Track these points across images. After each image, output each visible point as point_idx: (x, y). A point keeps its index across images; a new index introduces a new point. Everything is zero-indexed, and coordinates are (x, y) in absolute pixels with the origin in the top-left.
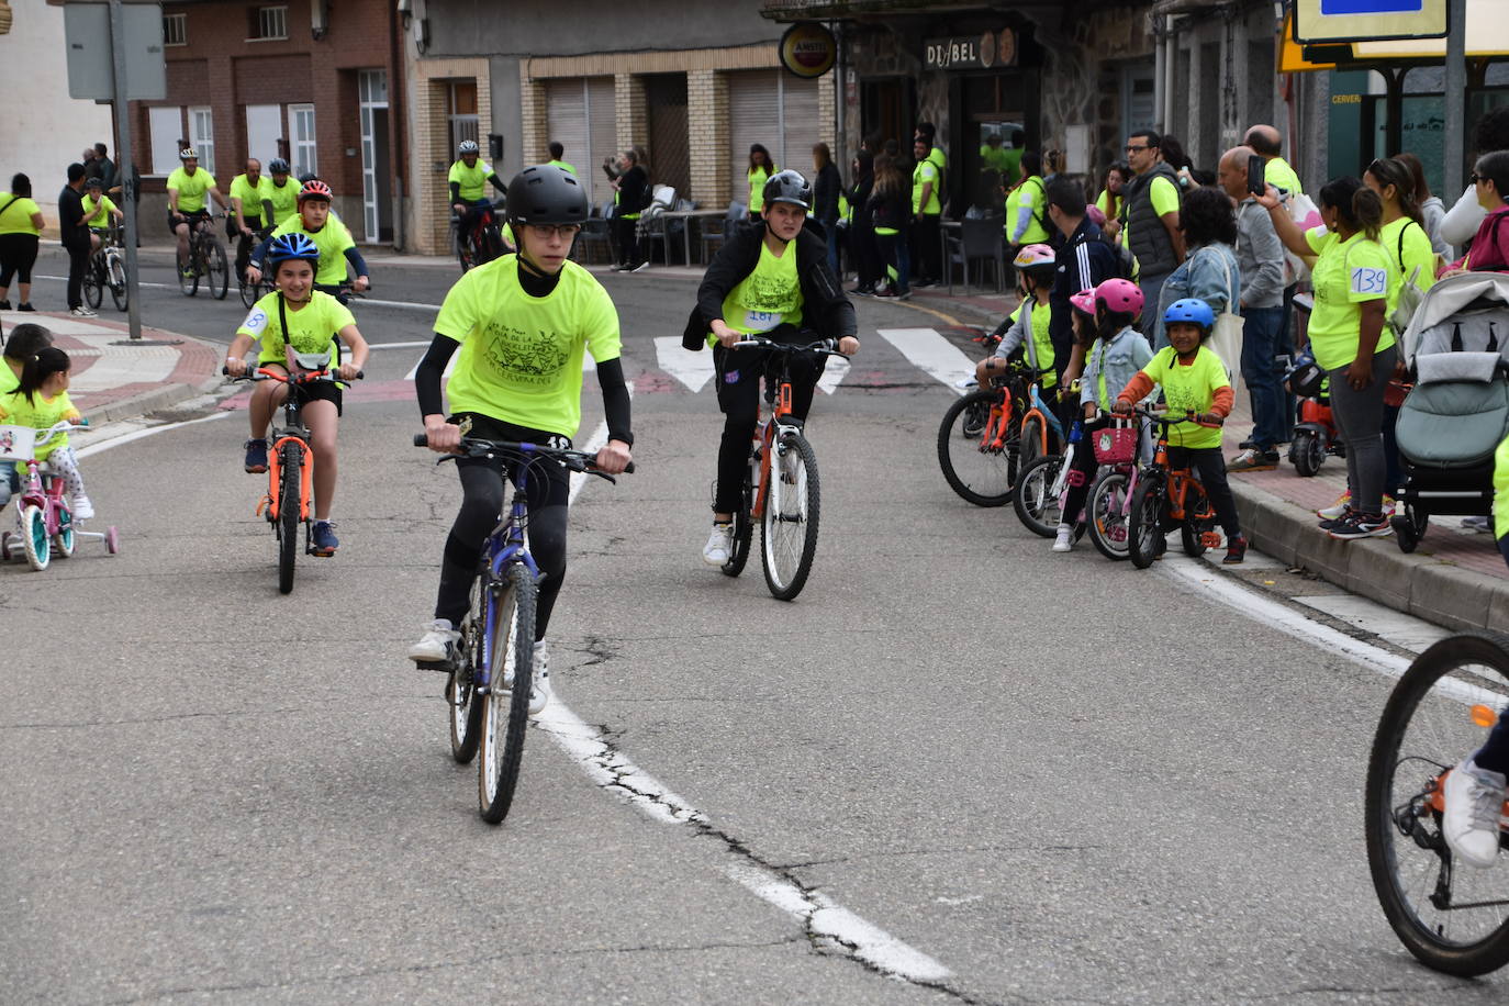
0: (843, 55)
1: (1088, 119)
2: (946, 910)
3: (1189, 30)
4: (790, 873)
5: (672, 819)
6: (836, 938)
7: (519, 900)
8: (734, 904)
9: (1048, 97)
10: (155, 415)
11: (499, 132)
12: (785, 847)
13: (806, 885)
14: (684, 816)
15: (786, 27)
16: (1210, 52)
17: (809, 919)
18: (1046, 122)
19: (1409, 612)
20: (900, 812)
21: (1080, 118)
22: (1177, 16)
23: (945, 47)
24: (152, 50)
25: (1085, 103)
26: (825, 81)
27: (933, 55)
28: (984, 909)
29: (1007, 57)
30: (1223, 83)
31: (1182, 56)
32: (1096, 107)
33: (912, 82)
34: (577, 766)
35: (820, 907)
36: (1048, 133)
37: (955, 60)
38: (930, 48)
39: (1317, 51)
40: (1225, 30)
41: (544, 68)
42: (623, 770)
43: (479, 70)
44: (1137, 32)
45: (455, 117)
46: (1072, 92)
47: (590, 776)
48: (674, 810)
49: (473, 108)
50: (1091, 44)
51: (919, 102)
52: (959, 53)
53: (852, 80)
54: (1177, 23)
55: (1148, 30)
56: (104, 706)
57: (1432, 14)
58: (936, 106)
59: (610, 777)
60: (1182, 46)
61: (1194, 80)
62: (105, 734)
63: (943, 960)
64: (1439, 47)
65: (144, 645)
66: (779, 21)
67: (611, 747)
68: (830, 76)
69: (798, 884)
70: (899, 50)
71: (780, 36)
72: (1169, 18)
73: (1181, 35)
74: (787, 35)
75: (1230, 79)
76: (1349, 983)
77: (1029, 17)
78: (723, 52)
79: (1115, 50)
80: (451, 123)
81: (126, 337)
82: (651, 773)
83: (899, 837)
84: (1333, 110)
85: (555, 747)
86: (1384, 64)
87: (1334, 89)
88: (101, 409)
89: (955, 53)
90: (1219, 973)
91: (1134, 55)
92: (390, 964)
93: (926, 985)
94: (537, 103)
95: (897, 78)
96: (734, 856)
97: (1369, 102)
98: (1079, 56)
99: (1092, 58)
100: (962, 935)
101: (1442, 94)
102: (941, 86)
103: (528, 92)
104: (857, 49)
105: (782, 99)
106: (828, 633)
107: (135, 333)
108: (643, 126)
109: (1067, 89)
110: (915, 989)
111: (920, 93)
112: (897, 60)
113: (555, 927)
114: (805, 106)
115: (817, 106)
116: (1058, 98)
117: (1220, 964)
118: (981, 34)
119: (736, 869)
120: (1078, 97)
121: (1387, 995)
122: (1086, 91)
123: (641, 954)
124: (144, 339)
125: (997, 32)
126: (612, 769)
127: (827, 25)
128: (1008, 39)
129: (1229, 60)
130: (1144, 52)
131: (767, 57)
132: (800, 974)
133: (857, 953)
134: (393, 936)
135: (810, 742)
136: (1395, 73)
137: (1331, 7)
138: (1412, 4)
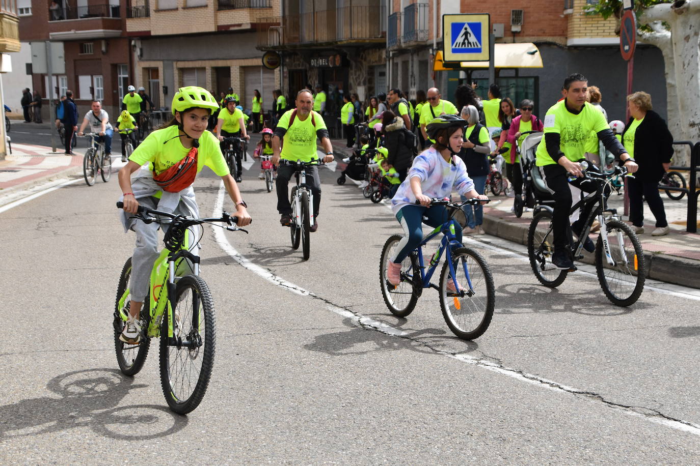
0: (283, 62)
1: (364, 84)
3: (397, 56)
4: (348, 308)
5: (303, 294)
6: (370, 326)
7: (269, 316)
8: (335, 317)
9: (351, 77)
10: (71, 176)
11: (166, 85)
12: (342, 301)
13: (354, 312)
14: (307, 293)
15: (264, 53)
16: (405, 64)
17: (359, 321)
18: (351, 84)
20: (372, 292)
21: (362, 84)
22: (394, 52)
23: (317, 60)
24: (60, 57)
25: (363, 79)
26: (277, 70)
27: (313, 62)
29: (338, 64)
30: (410, 74)
31: (395, 65)
32: (367, 80)
33: (306, 71)
34: (266, 280)
35: (361, 317)
36: (351, 89)
37: (321, 64)
38: (312, 60)
39: (448, 64)
40: (411, 57)
41: (181, 65)
42: (281, 281)
43: (159, 65)
44: (380, 57)
45: (151, 80)
46: (359, 75)
47: (272, 283)
48: (303, 292)
49: (157, 77)
50: (365, 60)
51: (308, 77)
52: (322, 62)
53: (286, 70)
54: (393, 54)
55: (384, 56)
56: (108, 263)
57: (485, 54)
58: (314, 78)
59: (278, 283)
60: (395, 61)
61: (400, 72)
62: (113, 271)
64: (487, 64)
65: (110, 246)
66: (262, 51)
67: (274, 274)
68: (278, 69)
69: (351, 312)
70: (302, 60)
71: (262, 55)
72: (391, 53)
73: (395, 58)
74: (264, 55)
75: (412, 72)
76: (524, 335)
77: (345, 51)
78: (242, 61)
79: (373, 62)
80: (149, 82)
81: (52, 152)
82: (290, 282)
83: (376, 299)
84: (449, 83)
85: (256, 275)
86: (467, 70)
87: (449, 76)
88: (55, 174)
89: (321, 61)
91: (379, 64)
92: (239, 333)
93: (402, 337)
94: (179, 76)
95: (301, 70)
96: (328, 304)
98: (361, 64)
99: (365, 64)
101: (488, 79)
102: (316, 72)
103: (176, 72)
104: (287, 60)
105: (262, 76)
106: (324, 242)
107: (54, 150)
108: (215, 84)
109: (357, 74)
110: (400, 339)
111: (309, 75)
112: (301, 64)
113: (284, 324)
114: (270, 78)
115: (274, 78)
116: (355, 77)
118: (330, 56)
119: (330, 307)
120: (361, 76)
121: (536, 337)
122: (364, 74)
123: (313, 330)
124: (57, 152)
125: (335, 56)
126: (277, 281)
127: (277, 52)
128: (338, 58)
129: (412, 66)
130: (382, 63)
131: (258, 62)
132: (364, 335)
133: (378, 330)
134: (236, 326)
135: (335, 273)
136: (469, 72)
137: (455, 51)
138: (479, 51)
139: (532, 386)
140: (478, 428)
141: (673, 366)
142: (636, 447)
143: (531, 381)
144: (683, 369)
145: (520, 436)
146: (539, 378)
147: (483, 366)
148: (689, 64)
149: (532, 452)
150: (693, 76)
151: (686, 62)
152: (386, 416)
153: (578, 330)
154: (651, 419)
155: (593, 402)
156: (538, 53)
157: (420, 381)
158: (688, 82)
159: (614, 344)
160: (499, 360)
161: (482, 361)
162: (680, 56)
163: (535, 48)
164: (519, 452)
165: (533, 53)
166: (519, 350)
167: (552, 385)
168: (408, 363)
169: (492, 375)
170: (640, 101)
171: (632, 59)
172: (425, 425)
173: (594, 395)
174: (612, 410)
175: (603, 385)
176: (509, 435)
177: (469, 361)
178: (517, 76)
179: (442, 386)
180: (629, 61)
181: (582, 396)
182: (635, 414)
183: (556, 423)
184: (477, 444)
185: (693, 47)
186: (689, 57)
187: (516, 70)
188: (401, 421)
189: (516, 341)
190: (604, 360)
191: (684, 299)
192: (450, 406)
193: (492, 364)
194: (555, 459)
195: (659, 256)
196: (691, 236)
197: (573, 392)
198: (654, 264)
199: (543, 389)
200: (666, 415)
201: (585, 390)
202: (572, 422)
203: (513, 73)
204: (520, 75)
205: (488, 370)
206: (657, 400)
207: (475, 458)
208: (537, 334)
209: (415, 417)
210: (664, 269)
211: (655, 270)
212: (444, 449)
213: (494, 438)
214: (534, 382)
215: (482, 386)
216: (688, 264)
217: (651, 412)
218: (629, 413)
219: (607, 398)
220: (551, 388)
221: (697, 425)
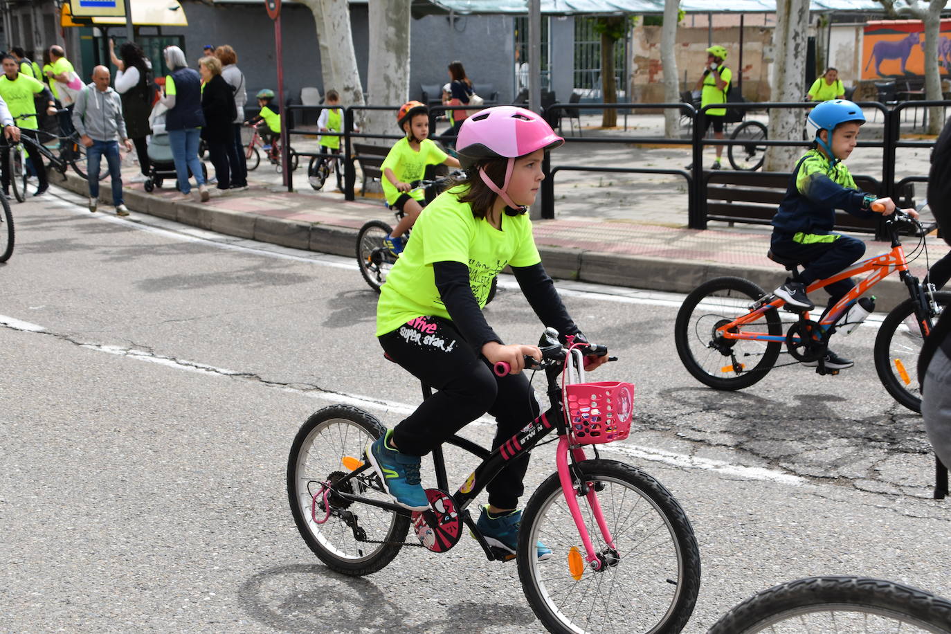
2: (35, 311)
3: (17, 9)
16: (27, 18)
19: (148, 214)
28: (48, 309)
30: (34, 29)
31: (14, 19)
39: (77, 20)
40: (32, 9)
54: (10, 6)
57: (120, 9)
60: (14, 15)
61: (21, 27)
63: (41, 325)
64: (123, 21)
72: (8, 4)
73: (13, 11)
75: (36, 28)
76: (178, 319)
84: (82, 41)
86: (101, 26)
87: (81, 34)
90: (135, 320)
93: (38, 332)
97: (95, 39)
100: (43, 317)
110: (35, 334)
117: (135, 317)
121: (191, 320)
129: (36, 21)
133: (8, 326)
136: (104, 28)
137: (83, 4)
138: (112, 4)
139: (187, 372)
140: (126, 423)
141: (331, 338)
142: (293, 423)
143: (185, 367)
144: (340, 340)
145: (173, 426)
146: (194, 364)
147: (132, 356)
148: (338, 25)
149: (185, 442)
150: (343, 38)
151: (336, 23)
152: (18, 421)
153: (236, 309)
154: (308, 394)
155: (250, 382)
156: (181, 10)
157: (60, 379)
158: (339, 45)
159: (272, 321)
160: (150, 348)
161: (131, 351)
162: (330, 16)
163: (178, 4)
164: (171, 443)
165: (175, 9)
166: (172, 336)
167: (208, 370)
168: (45, 360)
169: (142, 364)
170: (211, 65)
171: (279, 18)
172: (66, 427)
173: (251, 375)
174: (269, 389)
175: (260, 365)
176: (161, 427)
177: (117, 352)
178: (160, 35)
179: (86, 382)
180: (276, 19)
181: (239, 378)
182: (292, 390)
183: (211, 409)
184: (125, 440)
185: (341, 7)
186: (338, 18)
187: (159, 27)
188: (37, 425)
189: (169, 326)
190: (262, 338)
191: (344, 270)
192: (95, 403)
193: (143, 353)
194: (210, 445)
195: (318, 226)
196: (350, 205)
197: (231, 375)
198: (313, 236)
199: (198, 374)
200: (323, 388)
201: (242, 372)
202: (228, 406)
203: (155, 32)
204: (164, 32)
205: (138, 360)
206: (314, 374)
207: (122, 455)
208: (192, 317)
209: (53, 419)
210: (324, 239)
211: (316, 241)
212: (87, 449)
213: (144, 432)
214: (189, 368)
215: (131, 377)
216: (346, 234)
217: (308, 387)
218: (287, 390)
219: (265, 378)
220: (207, 373)
221: (352, 395)
